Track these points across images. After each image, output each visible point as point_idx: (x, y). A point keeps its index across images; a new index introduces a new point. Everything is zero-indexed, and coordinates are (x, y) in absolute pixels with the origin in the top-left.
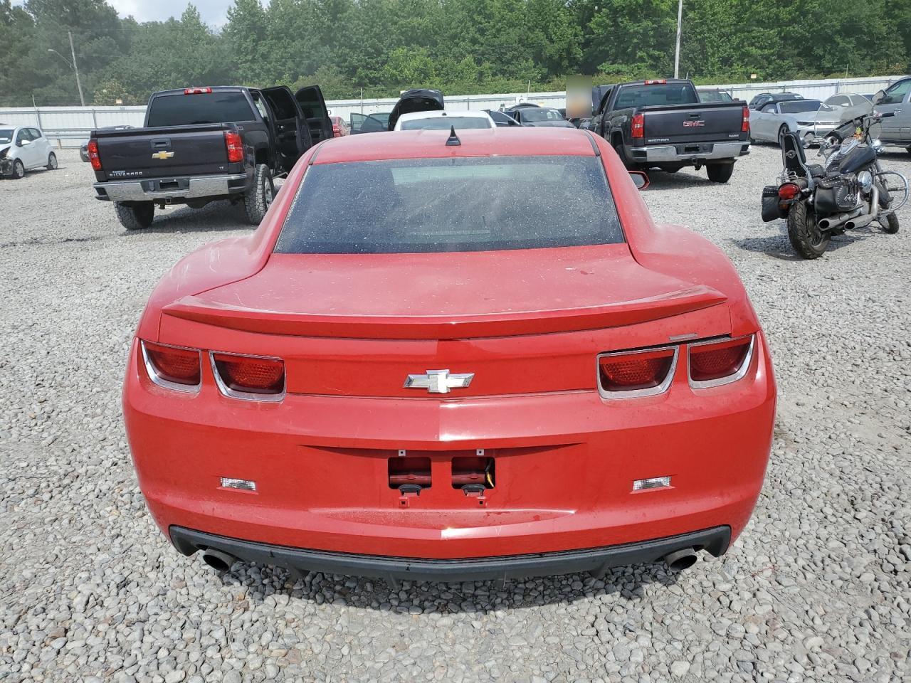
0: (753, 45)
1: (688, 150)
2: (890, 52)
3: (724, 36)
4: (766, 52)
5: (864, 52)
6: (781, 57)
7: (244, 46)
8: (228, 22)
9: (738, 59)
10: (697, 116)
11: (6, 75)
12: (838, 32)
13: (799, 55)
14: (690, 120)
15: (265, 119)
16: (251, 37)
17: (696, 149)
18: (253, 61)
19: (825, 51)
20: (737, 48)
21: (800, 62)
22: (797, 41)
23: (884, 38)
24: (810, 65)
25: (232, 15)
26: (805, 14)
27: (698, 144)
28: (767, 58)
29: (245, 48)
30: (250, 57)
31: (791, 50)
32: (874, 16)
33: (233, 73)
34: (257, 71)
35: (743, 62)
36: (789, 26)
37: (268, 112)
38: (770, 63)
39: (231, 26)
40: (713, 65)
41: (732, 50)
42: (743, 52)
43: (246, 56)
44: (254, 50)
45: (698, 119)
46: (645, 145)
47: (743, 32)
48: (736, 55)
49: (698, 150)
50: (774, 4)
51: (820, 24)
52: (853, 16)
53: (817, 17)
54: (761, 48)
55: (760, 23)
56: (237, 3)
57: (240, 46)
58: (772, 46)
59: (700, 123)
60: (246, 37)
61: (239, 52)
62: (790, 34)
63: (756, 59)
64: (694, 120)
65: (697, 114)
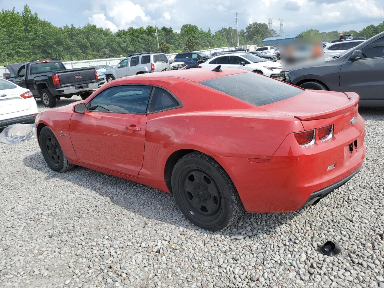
0: (20, 48)
1: (79, 88)
2: (76, 51)
3: (5, 44)
4: (27, 51)
5: (66, 52)
6: (34, 53)
9: (15, 54)
10: (79, 74)
12: (54, 44)
13: (41, 52)
14: (76, 76)
17: (81, 87)
19: (52, 51)
20: (13, 49)
21: (43, 55)
22: (39, 47)
23: (72, 47)
24: (47, 57)
26: (38, 36)
27: (82, 85)
28: (28, 54)
31: (37, 51)
32: (66, 38)
35: (17, 55)
36: (33, 41)
38: (30, 56)
40: (4, 57)
41: (11, 50)
42: (16, 51)
45: (80, 75)
46: (62, 87)
47: (13, 42)
48: (13, 52)
49: (83, 87)
50: (23, 31)
51: (46, 40)
52: (58, 38)
53: (44, 38)
54: (24, 49)
55: (20, 39)
58: (29, 49)
59: (81, 77)
62: (35, 44)
63: (23, 54)
64: (78, 76)
65: (79, 73)
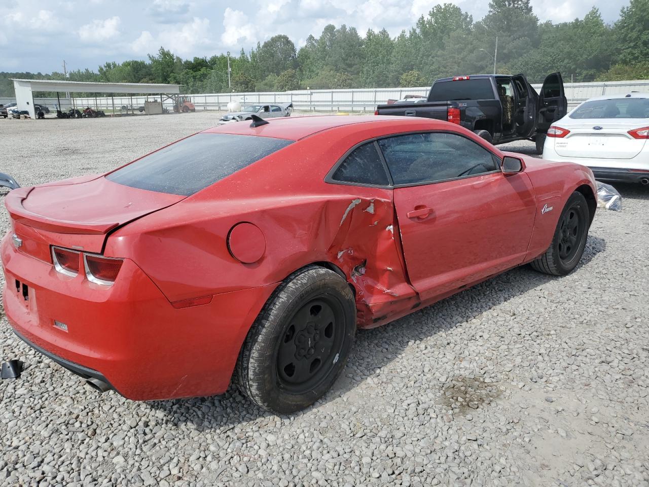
7: (629, 35)
8: (620, 18)
11: (459, 66)
15: (512, 98)
16: (637, 29)
18: (635, 47)
25: (624, 13)
29: (630, 37)
30: (632, 44)
33: (614, 58)
34: (636, 55)
37: (514, 92)
39: (623, 22)
43: (629, 43)
44: (638, 38)
56: (631, 2)
57: (626, 35)
60: (633, 29)
61: (624, 40)
